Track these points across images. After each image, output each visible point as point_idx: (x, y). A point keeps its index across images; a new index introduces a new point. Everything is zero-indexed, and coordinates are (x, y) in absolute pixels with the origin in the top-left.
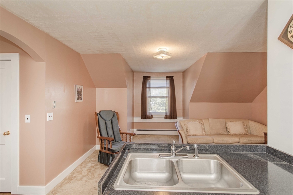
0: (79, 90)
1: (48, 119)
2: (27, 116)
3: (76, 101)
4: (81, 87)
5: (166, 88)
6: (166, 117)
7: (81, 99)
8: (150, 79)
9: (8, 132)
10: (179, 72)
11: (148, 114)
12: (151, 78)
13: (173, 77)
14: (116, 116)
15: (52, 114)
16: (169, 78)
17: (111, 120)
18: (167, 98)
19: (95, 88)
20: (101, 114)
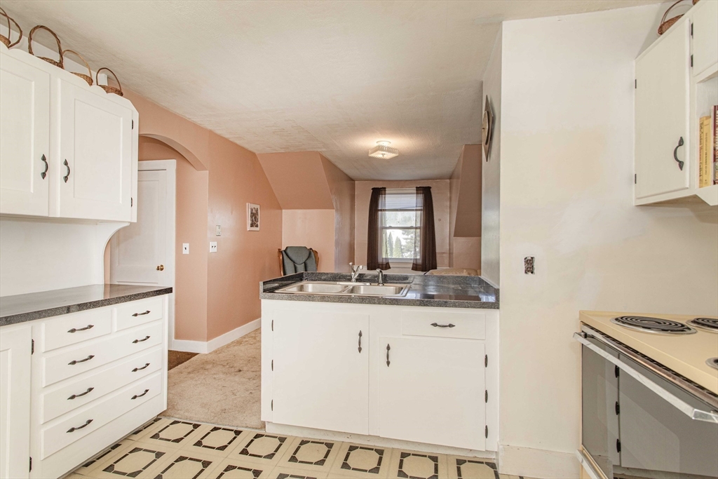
0: (254, 211)
1: (212, 250)
2: (186, 245)
3: (249, 228)
4: (258, 207)
5: (416, 210)
6: (416, 267)
7: (257, 226)
8: (385, 194)
9: (162, 266)
10: (441, 178)
11: (380, 261)
12: (387, 192)
13: (430, 188)
14: (314, 257)
15: (215, 244)
16: (421, 192)
17: (305, 263)
18: (418, 230)
19: (281, 209)
20: (288, 251)
